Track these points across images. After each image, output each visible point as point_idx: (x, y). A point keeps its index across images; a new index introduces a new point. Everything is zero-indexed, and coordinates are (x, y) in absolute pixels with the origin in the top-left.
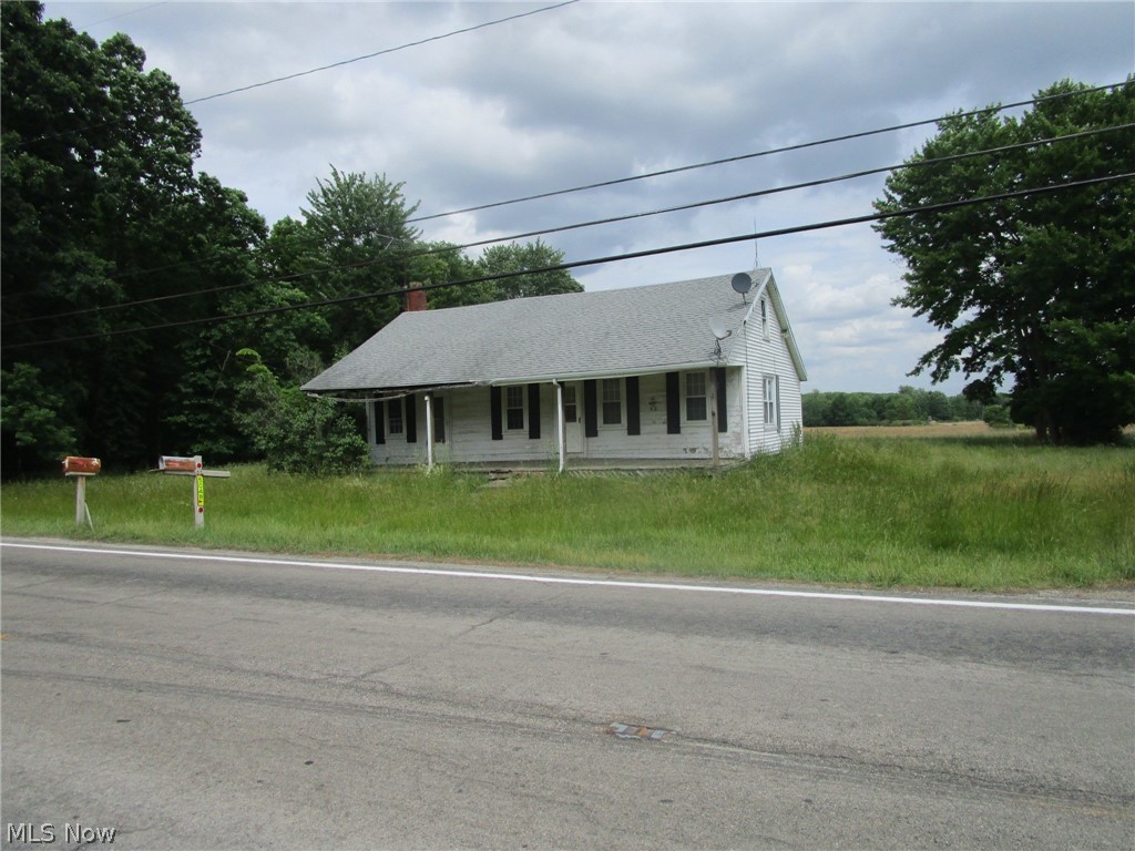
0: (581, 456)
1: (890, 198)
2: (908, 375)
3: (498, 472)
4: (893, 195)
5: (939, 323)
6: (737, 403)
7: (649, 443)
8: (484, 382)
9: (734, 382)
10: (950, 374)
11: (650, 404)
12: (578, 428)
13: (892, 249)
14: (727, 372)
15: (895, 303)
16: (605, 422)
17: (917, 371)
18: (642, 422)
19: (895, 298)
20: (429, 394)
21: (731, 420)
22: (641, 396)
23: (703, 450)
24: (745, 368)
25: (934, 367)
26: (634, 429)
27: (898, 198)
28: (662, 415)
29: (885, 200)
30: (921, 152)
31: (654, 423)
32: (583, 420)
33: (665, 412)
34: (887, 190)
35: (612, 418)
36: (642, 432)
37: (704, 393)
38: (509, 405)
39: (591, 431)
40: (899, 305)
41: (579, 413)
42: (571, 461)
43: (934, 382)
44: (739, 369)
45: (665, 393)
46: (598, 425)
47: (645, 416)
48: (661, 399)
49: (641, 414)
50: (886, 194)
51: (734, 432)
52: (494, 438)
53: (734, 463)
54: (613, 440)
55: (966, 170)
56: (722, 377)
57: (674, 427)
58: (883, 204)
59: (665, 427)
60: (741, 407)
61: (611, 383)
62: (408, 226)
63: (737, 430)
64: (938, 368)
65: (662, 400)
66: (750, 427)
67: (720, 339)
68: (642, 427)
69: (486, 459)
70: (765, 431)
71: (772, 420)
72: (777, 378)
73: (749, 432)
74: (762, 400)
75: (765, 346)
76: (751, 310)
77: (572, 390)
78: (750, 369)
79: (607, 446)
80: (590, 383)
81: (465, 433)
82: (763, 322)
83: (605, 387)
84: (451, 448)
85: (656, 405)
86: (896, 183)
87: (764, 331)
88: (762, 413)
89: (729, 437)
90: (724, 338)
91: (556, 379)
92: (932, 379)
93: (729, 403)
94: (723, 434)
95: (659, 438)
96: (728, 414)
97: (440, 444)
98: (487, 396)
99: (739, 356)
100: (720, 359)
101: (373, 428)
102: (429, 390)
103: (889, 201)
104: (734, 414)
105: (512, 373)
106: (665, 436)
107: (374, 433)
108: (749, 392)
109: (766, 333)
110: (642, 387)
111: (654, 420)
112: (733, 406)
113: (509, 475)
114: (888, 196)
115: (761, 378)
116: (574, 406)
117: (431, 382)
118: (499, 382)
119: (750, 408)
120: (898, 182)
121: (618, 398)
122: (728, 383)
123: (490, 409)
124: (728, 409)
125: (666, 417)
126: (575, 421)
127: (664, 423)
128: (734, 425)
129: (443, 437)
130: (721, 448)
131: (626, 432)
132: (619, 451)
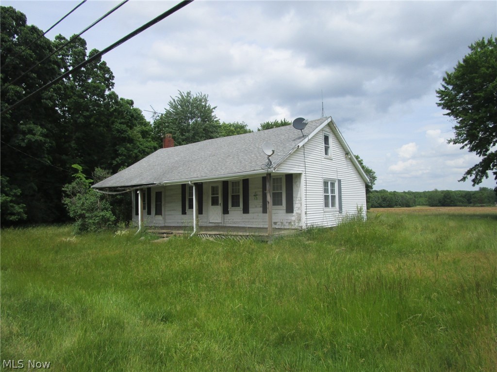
0: (221, 224)
1: (446, 88)
2: (459, 181)
3: (167, 233)
4: (447, 86)
5: (480, 153)
6: (299, 196)
7: (253, 219)
8: (160, 183)
9: (298, 183)
10: (483, 180)
11: (254, 195)
12: (219, 209)
13: (448, 114)
14: (294, 176)
15: (449, 142)
17: (464, 179)
18: (250, 206)
19: (449, 139)
21: (296, 206)
22: (250, 191)
23: (281, 224)
24: (303, 175)
25: (473, 177)
26: (246, 210)
27: (450, 87)
28: (260, 203)
29: (443, 89)
30: (462, 63)
31: (256, 207)
32: (222, 205)
33: (262, 201)
34: (446, 85)
35: (235, 204)
36: (250, 212)
37: (281, 190)
38: (190, 196)
39: (226, 211)
40: (452, 143)
41: (220, 201)
43: (474, 185)
44: (300, 174)
45: (261, 189)
46: (229, 208)
49: (250, 202)
50: (443, 86)
51: (297, 213)
52: (183, 214)
53: (292, 232)
54: (236, 217)
55: (487, 70)
56: (291, 179)
57: (264, 210)
58: (442, 91)
59: (261, 209)
60: (301, 198)
61: (235, 183)
62: (213, 114)
63: (299, 212)
64: (476, 177)
65: (260, 194)
66: (307, 210)
67: (270, 156)
68: (250, 209)
69: (178, 225)
70: (324, 212)
71: (333, 205)
72: (339, 181)
73: (306, 214)
74: (322, 194)
75: (327, 162)
76: (306, 140)
77: (217, 187)
78: (307, 175)
79: (233, 220)
80: (225, 184)
81: (170, 210)
82: (327, 149)
83: (233, 186)
84: (164, 219)
85: (257, 196)
86: (448, 80)
87: (326, 153)
88: (322, 201)
89: (294, 216)
90: (272, 154)
91: (191, 181)
92: (473, 183)
93: (294, 195)
94: (291, 214)
95: (258, 216)
96: (294, 202)
97: (160, 216)
98: (180, 191)
99: (297, 167)
100: (269, 168)
101: (135, 207)
102: (138, 187)
103: (445, 89)
104: (297, 202)
105: (173, 178)
106: (261, 215)
107: (135, 209)
108: (307, 189)
109: (329, 154)
110: (250, 186)
111: (255, 206)
112: (297, 198)
113: (172, 235)
114: (445, 87)
115: (321, 181)
116: (218, 197)
117: (139, 183)
118: (166, 183)
119: (307, 198)
120: (449, 79)
121: (239, 192)
122: (294, 184)
123: (181, 198)
124: (294, 199)
125: (262, 204)
126: (218, 205)
127: (261, 207)
128: (297, 209)
129: (161, 212)
130: (290, 223)
131: (242, 211)
132: (239, 222)
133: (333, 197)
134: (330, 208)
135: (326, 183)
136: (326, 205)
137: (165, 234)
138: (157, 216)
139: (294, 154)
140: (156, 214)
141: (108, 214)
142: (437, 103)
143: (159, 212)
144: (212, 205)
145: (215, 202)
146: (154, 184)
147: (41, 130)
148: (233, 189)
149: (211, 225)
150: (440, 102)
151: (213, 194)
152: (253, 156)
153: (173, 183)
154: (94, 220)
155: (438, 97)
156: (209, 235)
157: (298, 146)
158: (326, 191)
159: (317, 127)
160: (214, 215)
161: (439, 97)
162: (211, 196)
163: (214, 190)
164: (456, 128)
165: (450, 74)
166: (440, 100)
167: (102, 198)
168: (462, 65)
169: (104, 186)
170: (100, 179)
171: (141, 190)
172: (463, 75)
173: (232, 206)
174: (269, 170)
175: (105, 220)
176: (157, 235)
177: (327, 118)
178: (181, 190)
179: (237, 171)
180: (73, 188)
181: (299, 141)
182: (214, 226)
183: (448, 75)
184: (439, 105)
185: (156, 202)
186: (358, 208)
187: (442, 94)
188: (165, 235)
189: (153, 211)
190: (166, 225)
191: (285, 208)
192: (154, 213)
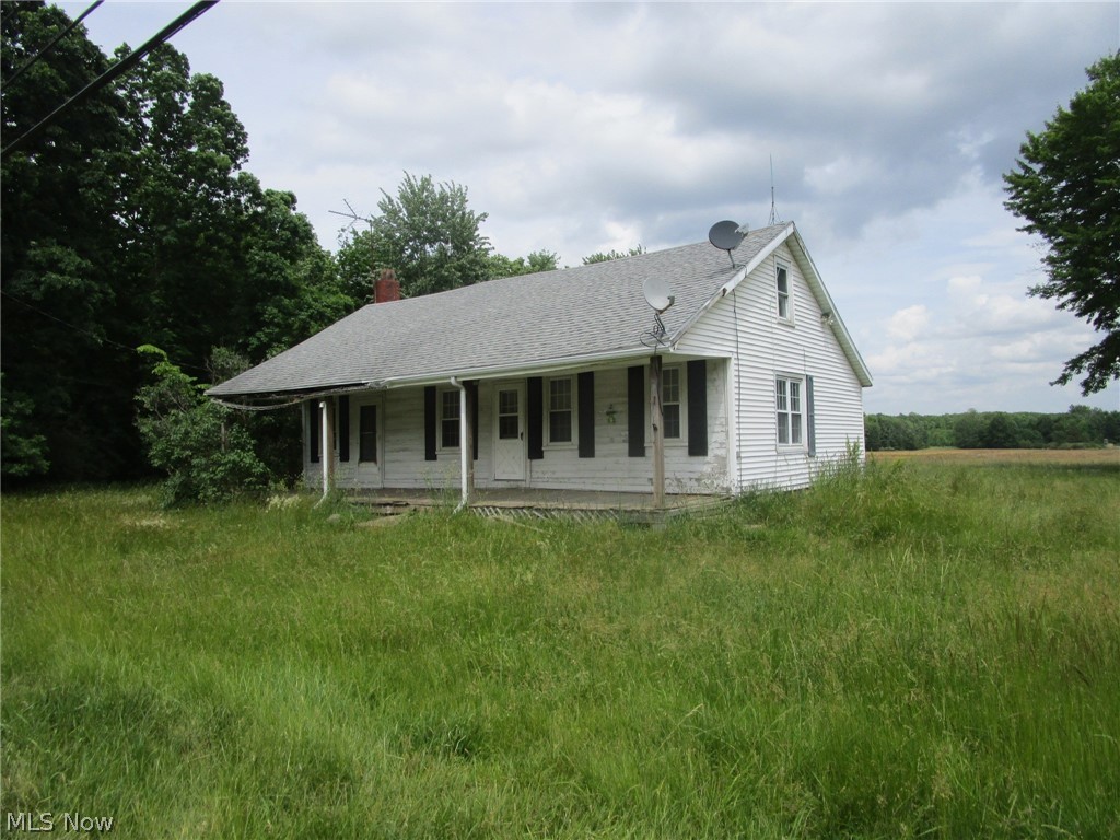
0: (523, 485)
1: (1027, 169)
2: (1052, 384)
3: (395, 505)
4: (1030, 166)
5: (1097, 322)
6: (721, 413)
7: (605, 470)
8: (377, 383)
9: (717, 383)
10: (1108, 383)
11: (608, 414)
12: (519, 446)
13: (1029, 229)
14: (709, 365)
15: (1033, 292)
16: (553, 439)
17: (1063, 379)
18: (596, 439)
19: (1034, 287)
20: (326, 399)
21: (714, 438)
22: (596, 404)
23: (675, 483)
24: (732, 362)
25: (1085, 375)
26: (587, 450)
27: (1037, 168)
28: (621, 430)
29: (1021, 172)
30: (1067, 110)
31: (612, 441)
32: (526, 437)
33: (626, 427)
34: (1026, 162)
35: (560, 435)
36: (596, 453)
37: (677, 400)
38: (446, 415)
39: (535, 452)
40: (1037, 296)
41: (522, 427)
42: (476, 492)
43: (1085, 394)
44: (724, 361)
45: (626, 399)
46: (544, 444)
47: (601, 433)
49: (596, 428)
50: (1020, 163)
51: (716, 456)
53: (710, 502)
54: (561, 465)
56: (700, 374)
57: (637, 448)
58: (1019, 177)
59: (625, 447)
60: (727, 419)
61: (559, 383)
63: (721, 452)
64: (1092, 376)
65: (622, 408)
66: (742, 449)
67: (661, 312)
68: (597, 447)
69: (417, 486)
70: (778, 454)
71: (796, 438)
72: (810, 380)
73: (739, 457)
74: (773, 410)
75: (784, 333)
76: (741, 276)
77: (514, 394)
78: (741, 362)
79: (554, 473)
80: (534, 384)
81: (397, 451)
82: (783, 299)
83: (553, 391)
84: (383, 471)
85: (615, 416)
86: (1033, 150)
87: (781, 313)
88: (773, 429)
89: (708, 463)
90: (666, 309)
91: (456, 377)
92: (1083, 390)
93: (709, 413)
94: (701, 458)
95: (617, 463)
96: (709, 429)
97: (372, 464)
98: (421, 404)
99: (719, 342)
100: (660, 342)
101: (309, 443)
102: (322, 394)
103: (1026, 173)
104: (717, 429)
105: (409, 371)
106: (626, 460)
107: (309, 448)
108: (742, 397)
109: (788, 315)
110: (597, 390)
111: (612, 437)
112: (716, 418)
113: (407, 510)
114: (1024, 167)
115: (772, 378)
116: (517, 417)
117: (325, 383)
118: (392, 383)
119: (741, 420)
120: (1036, 147)
121: (569, 406)
122: (709, 384)
123: (423, 420)
124: (709, 422)
125: (627, 433)
126: (517, 437)
127: (624, 441)
128: (718, 445)
129: (375, 455)
130: (698, 480)
131: (577, 452)
132: (569, 479)
133: (796, 418)
134: (790, 446)
135: (780, 385)
136: (782, 438)
137: (388, 507)
138: (363, 464)
139: (715, 311)
140: (363, 459)
141: (248, 458)
142: (1005, 204)
143: (368, 455)
144: (501, 437)
145: (508, 430)
146: (363, 384)
147: (79, 260)
148: (553, 399)
149: (497, 485)
150: (1012, 201)
151: (503, 410)
152: (609, 314)
154: (214, 472)
156: (501, 508)
157: (724, 290)
158: (781, 402)
159: (763, 246)
160: (508, 460)
161: (1010, 190)
162: (497, 415)
163: (507, 400)
164: (1051, 260)
165: (1036, 136)
166: (1012, 198)
167: (231, 419)
168: (1067, 114)
169: (236, 390)
170: (227, 374)
171: (329, 400)
172: (1068, 138)
173: (551, 441)
174: (661, 346)
175: (238, 473)
176: (371, 509)
177: (784, 226)
178: (423, 402)
179: (574, 350)
180: (161, 395)
181: (724, 277)
182: (508, 489)
183: (1032, 139)
184: (1011, 207)
185: (362, 430)
186: (849, 447)
187: (1016, 182)
188: (389, 510)
189: (355, 453)
190: (387, 485)
191: (687, 444)
192: (358, 457)
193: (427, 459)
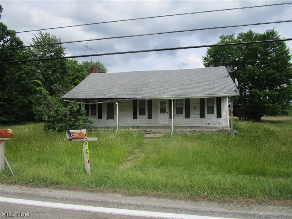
0: (168, 125)
3: (146, 131)
7: (193, 121)
9: (224, 102)
11: (194, 108)
12: (167, 115)
14: (222, 98)
18: (190, 114)
21: (223, 114)
22: (190, 105)
23: (213, 124)
28: (198, 112)
31: (195, 114)
32: (169, 113)
33: (199, 111)
35: (179, 112)
37: (214, 105)
38: (140, 107)
41: (167, 110)
42: (176, 127)
45: (199, 105)
46: (175, 115)
47: (192, 112)
48: (197, 107)
49: (190, 111)
51: (224, 118)
52: (134, 118)
54: (180, 120)
56: (220, 100)
57: (202, 116)
59: (199, 116)
61: (179, 100)
68: (190, 116)
77: (164, 102)
79: (177, 122)
81: (122, 116)
89: (222, 120)
93: (222, 108)
94: (220, 119)
95: (197, 120)
96: (222, 112)
97: (112, 120)
98: (131, 103)
104: (224, 112)
106: (199, 119)
110: (191, 102)
112: (224, 110)
114: (207, 55)
116: (166, 108)
121: (182, 106)
122: (222, 102)
123: (132, 108)
124: (222, 111)
125: (200, 113)
126: (166, 113)
127: (199, 115)
128: (224, 116)
129: (113, 118)
130: (219, 124)
131: (185, 117)
132: (182, 124)
138: (108, 120)
140: (108, 118)
143: (110, 117)
145: (163, 111)
146: (137, 98)
148: (177, 104)
149: (159, 125)
151: (161, 106)
153: (154, 98)
155: (203, 60)
160: (163, 119)
162: (159, 107)
163: (162, 103)
173: (177, 114)
182: (163, 126)
189: (104, 117)
191: (216, 115)
192: (106, 117)
193: (133, 118)
